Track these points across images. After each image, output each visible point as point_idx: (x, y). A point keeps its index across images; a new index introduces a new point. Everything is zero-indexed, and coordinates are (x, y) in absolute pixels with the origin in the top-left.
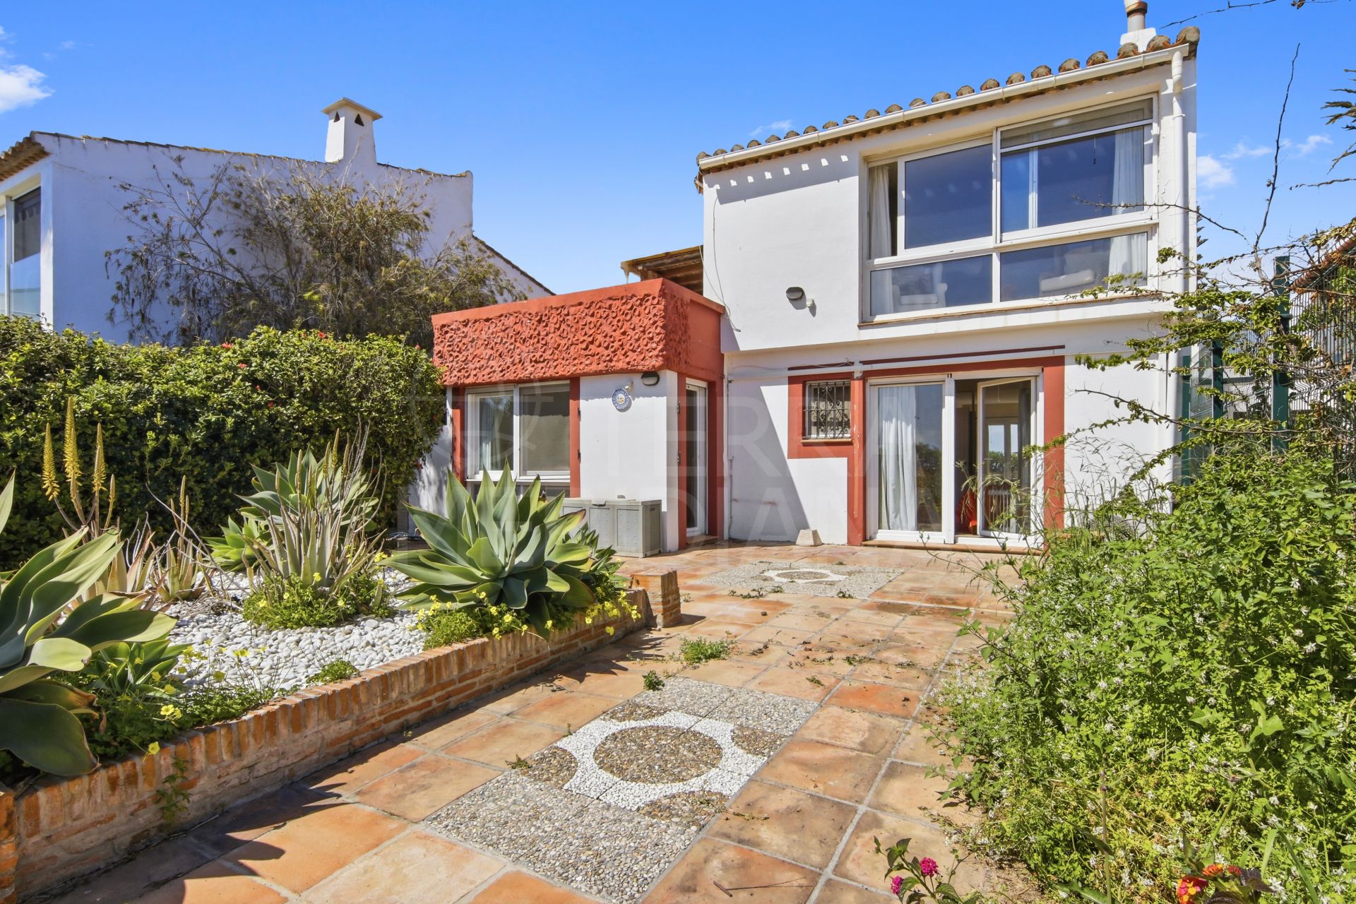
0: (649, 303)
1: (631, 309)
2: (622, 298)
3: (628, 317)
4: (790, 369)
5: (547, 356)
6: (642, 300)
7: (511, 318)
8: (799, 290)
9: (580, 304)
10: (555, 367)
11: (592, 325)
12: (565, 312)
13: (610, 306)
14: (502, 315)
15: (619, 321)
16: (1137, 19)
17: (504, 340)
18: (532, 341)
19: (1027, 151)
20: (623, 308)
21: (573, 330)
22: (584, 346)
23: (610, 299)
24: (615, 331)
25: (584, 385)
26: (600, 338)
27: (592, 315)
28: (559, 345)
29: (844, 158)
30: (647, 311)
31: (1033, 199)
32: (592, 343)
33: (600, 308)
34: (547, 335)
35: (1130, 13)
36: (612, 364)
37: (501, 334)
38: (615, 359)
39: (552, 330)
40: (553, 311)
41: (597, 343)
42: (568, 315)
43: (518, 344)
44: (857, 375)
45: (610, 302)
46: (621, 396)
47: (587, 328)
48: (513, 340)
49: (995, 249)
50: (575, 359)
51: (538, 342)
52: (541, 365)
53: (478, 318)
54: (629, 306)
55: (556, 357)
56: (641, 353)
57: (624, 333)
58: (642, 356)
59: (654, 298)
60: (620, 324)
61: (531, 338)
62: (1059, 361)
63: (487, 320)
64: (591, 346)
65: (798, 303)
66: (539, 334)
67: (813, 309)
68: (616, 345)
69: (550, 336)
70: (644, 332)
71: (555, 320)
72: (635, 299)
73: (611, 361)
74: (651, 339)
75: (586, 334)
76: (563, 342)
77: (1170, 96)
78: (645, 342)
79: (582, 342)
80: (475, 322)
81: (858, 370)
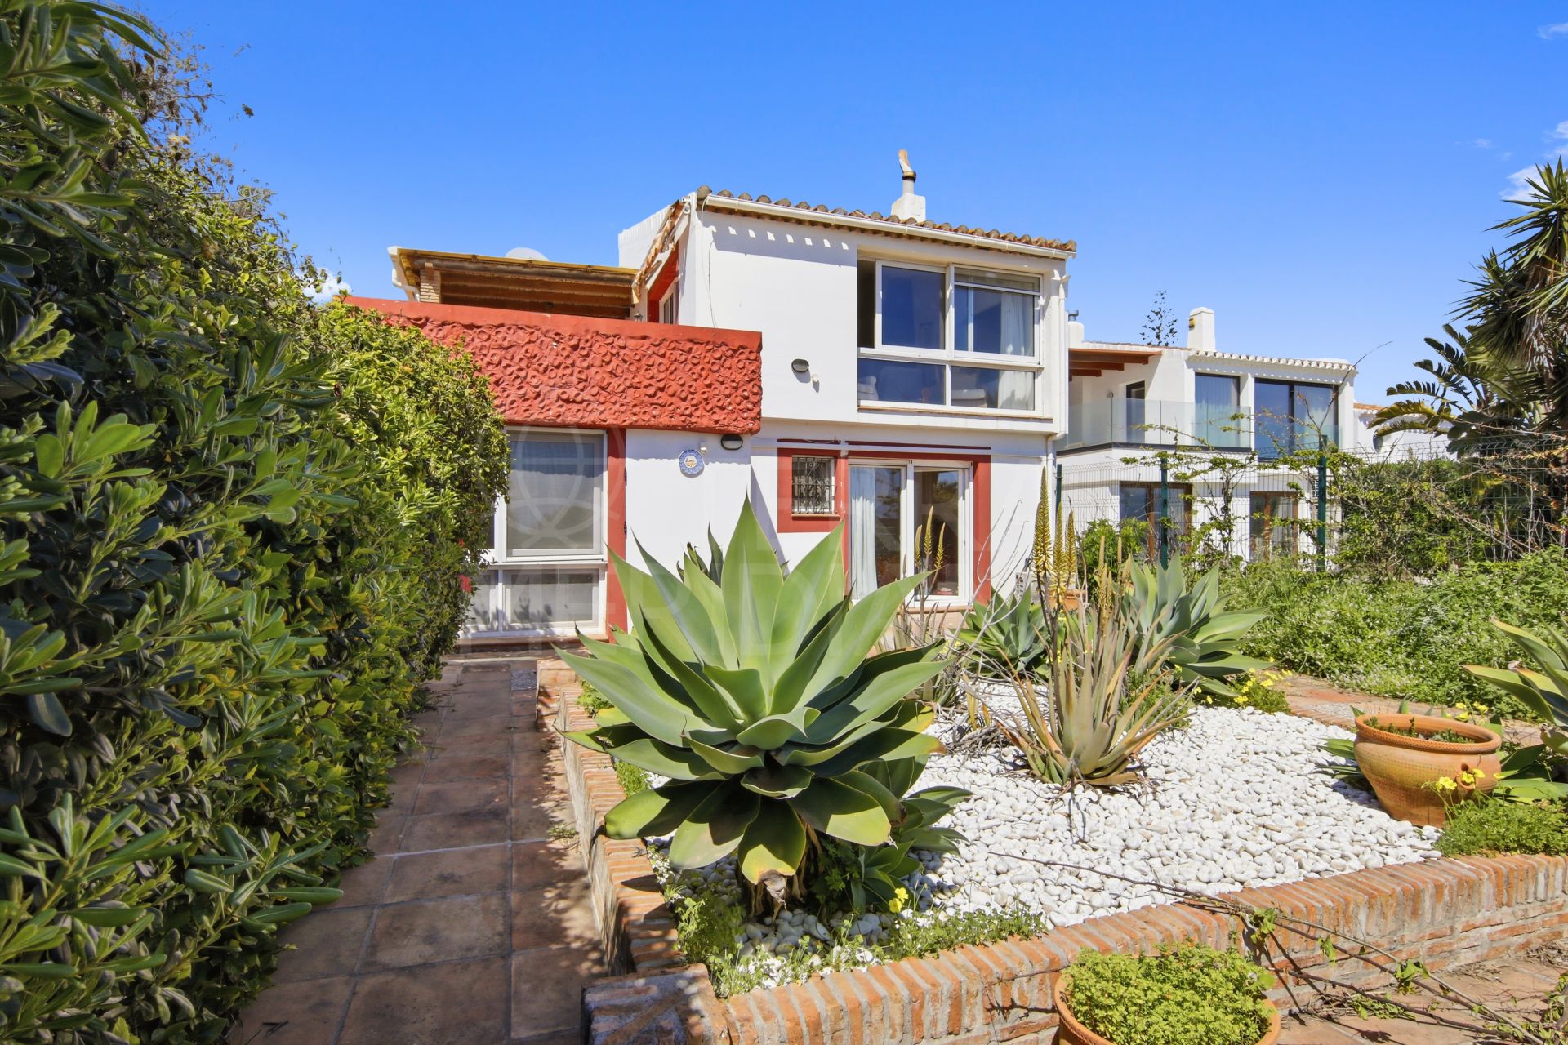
0: (743, 357)
1: (720, 358)
2: (707, 343)
3: (715, 368)
4: (780, 441)
5: (584, 395)
6: (735, 351)
7: (520, 332)
8: (804, 363)
9: (644, 338)
10: (602, 412)
11: (662, 368)
12: (621, 343)
13: (691, 349)
14: (502, 325)
15: (702, 369)
16: (909, 184)
17: (504, 363)
18: (560, 372)
19: (967, 288)
20: (709, 354)
21: (633, 368)
22: (651, 391)
23: (691, 341)
24: (696, 380)
25: (632, 439)
26: (674, 387)
27: (663, 356)
28: (609, 384)
29: (845, 247)
30: (741, 365)
31: (971, 327)
32: (662, 389)
33: (674, 349)
34: (588, 368)
35: (905, 178)
36: (693, 419)
37: (501, 353)
38: (698, 413)
39: (598, 363)
40: (598, 338)
41: (671, 391)
42: (624, 348)
43: (531, 372)
44: (843, 454)
45: (689, 345)
46: (691, 458)
47: (654, 370)
48: (523, 364)
49: (950, 362)
50: (635, 406)
51: (572, 375)
52: (575, 407)
53: (450, 320)
54: (717, 355)
55: (602, 399)
56: (732, 411)
57: (709, 386)
58: (734, 416)
59: (750, 352)
60: (704, 373)
61: (558, 367)
62: (987, 459)
63: (471, 327)
64: (659, 394)
65: (802, 375)
66: (573, 365)
67: (816, 385)
68: (698, 397)
69: (593, 370)
70: (736, 388)
71: (603, 351)
72: (724, 348)
73: (690, 415)
74: (747, 398)
75: (652, 377)
76: (615, 382)
77: (1058, 284)
78: (738, 400)
79: (646, 387)
80: (443, 324)
81: (844, 449)
